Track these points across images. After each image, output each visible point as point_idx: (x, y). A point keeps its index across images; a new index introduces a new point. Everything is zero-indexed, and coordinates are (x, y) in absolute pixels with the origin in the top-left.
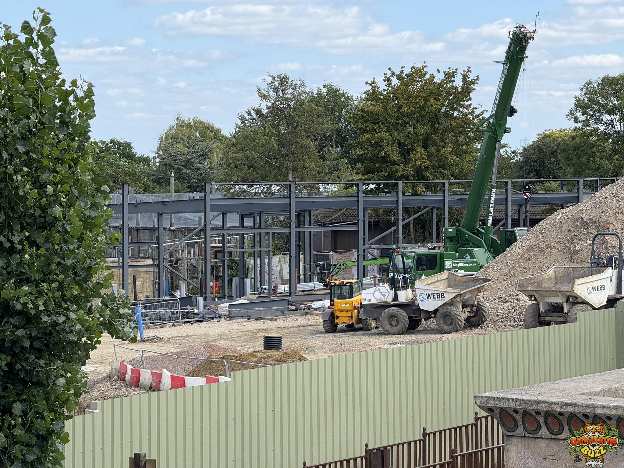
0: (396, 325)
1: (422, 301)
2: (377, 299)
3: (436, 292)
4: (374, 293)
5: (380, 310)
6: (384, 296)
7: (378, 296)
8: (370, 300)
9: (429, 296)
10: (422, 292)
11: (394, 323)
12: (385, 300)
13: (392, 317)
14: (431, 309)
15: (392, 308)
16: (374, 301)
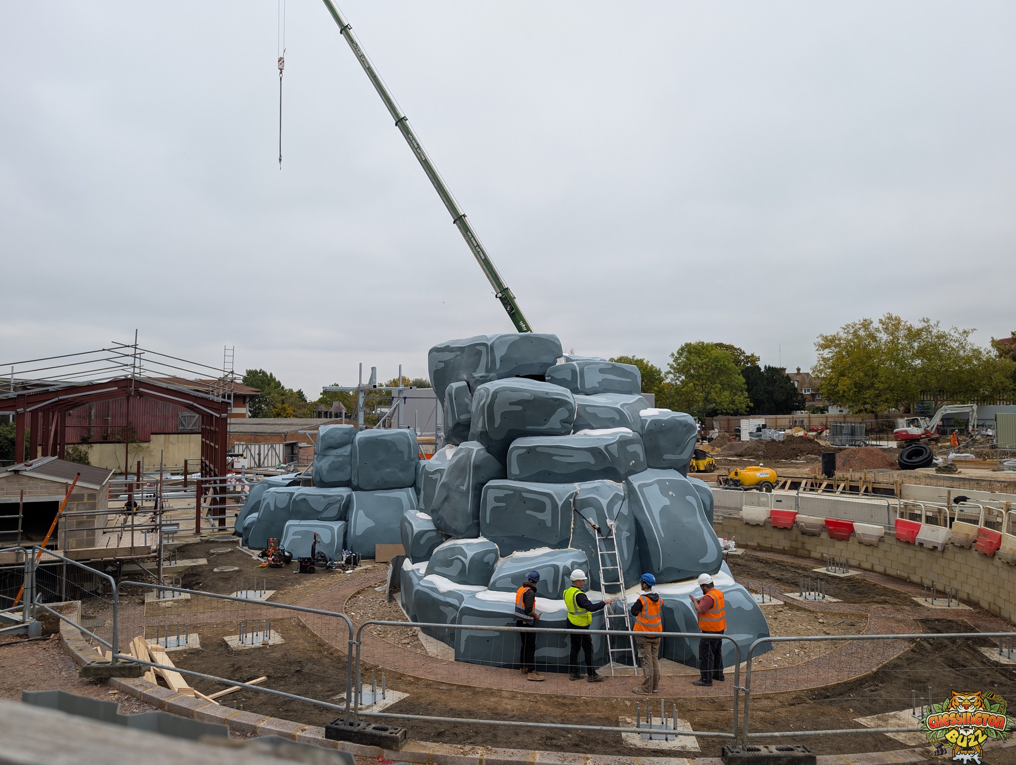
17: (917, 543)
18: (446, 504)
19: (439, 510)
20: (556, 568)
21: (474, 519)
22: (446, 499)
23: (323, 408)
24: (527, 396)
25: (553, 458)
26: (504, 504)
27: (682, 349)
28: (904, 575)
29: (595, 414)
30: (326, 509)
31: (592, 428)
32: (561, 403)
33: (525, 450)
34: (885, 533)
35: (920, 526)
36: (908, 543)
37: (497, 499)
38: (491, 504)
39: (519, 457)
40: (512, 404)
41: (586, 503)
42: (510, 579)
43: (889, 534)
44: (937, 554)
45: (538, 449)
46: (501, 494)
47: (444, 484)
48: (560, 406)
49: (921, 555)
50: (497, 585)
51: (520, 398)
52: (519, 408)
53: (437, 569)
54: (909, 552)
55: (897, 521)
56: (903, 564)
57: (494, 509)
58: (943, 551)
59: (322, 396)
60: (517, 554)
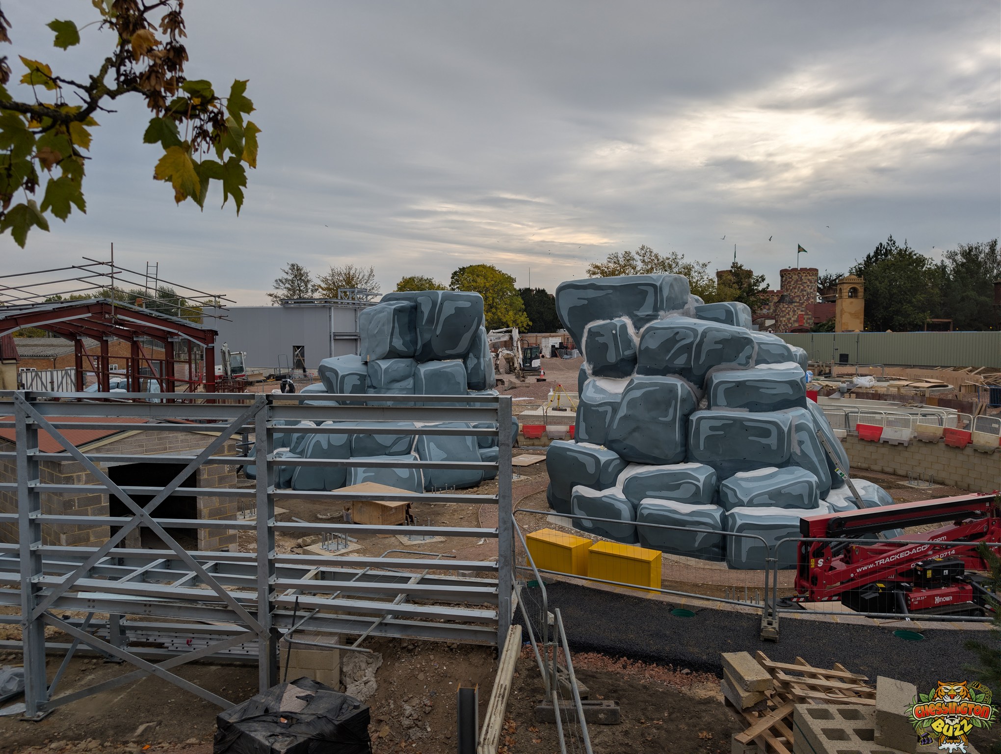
17: (881, 441)
18: (636, 434)
19: (624, 439)
20: (810, 483)
21: (681, 447)
22: (634, 430)
24: (727, 335)
25: (760, 390)
26: (723, 433)
28: (864, 465)
29: (768, 351)
30: (394, 443)
31: (768, 363)
32: (748, 341)
33: (734, 384)
34: (848, 435)
35: (882, 428)
36: (872, 441)
37: (712, 428)
38: (705, 431)
39: (728, 391)
40: (716, 343)
41: (800, 428)
42: (767, 496)
43: (852, 436)
44: (900, 448)
45: (747, 383)
46: (718, 423)
47: (625, 418)
48: (747, 344)
49: (884, 450)
50: (755, 502)
51: (722, 337)
52: (720, 346)
53: (648, 493)
54: (871, 448)
55: (858, 426)
56: (865, 458)
57: (708, 438)
58: (906, 447)
60: (740, 475)
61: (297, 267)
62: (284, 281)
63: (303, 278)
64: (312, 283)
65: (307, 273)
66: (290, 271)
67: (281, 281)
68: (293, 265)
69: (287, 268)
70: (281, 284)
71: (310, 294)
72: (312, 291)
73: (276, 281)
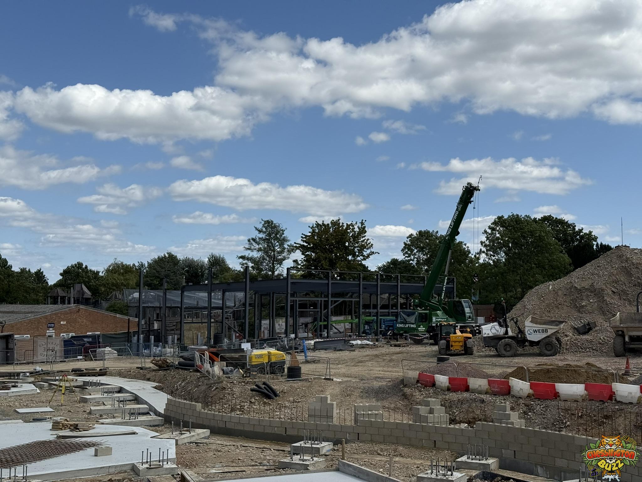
0: (509, 351)
1: (529, 334)
2: (493, 333)
3: (541, 329)
4: (491, 330)
5: (496, 341)
6: (498, 331)
7: (494, 331)
8: (489, 334)
9: (535, 331)
10: (529, 328)
11: (508, 349)
12: (498, 334)
13: (507, 345)
14: (536, 340)
15: (507, 339)
16: (491, 335)
23: (61, 292)
27: (495, 223)
59: (61, 277)
61: (272, 224)
62: (258, 240)
63: (278, 236)
64: (289, 243)
65: (283, 231)
66: (264, 229)
67: (254, 240)
68: (268, 222)
69: (260, 226)
70: (254, 243)
71: (285, 254)
72: (288, 251)
73: (249, 241)
